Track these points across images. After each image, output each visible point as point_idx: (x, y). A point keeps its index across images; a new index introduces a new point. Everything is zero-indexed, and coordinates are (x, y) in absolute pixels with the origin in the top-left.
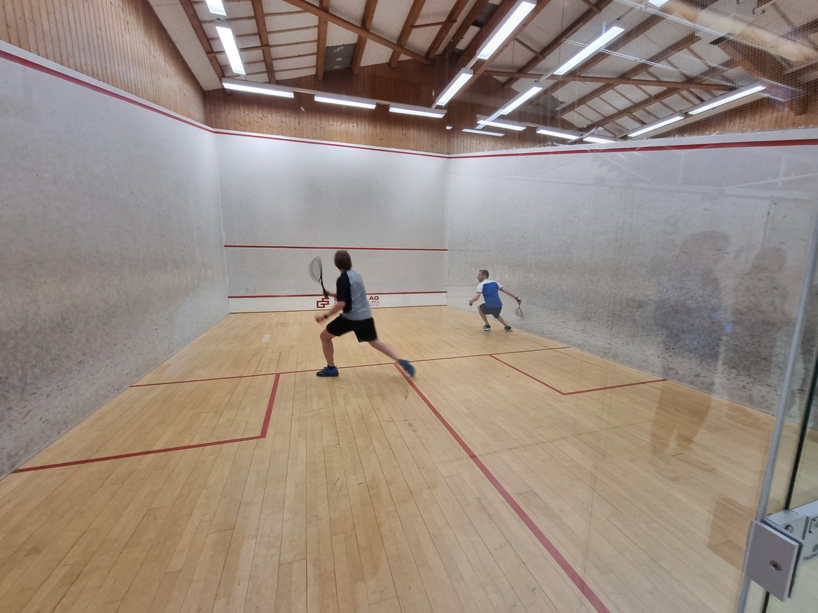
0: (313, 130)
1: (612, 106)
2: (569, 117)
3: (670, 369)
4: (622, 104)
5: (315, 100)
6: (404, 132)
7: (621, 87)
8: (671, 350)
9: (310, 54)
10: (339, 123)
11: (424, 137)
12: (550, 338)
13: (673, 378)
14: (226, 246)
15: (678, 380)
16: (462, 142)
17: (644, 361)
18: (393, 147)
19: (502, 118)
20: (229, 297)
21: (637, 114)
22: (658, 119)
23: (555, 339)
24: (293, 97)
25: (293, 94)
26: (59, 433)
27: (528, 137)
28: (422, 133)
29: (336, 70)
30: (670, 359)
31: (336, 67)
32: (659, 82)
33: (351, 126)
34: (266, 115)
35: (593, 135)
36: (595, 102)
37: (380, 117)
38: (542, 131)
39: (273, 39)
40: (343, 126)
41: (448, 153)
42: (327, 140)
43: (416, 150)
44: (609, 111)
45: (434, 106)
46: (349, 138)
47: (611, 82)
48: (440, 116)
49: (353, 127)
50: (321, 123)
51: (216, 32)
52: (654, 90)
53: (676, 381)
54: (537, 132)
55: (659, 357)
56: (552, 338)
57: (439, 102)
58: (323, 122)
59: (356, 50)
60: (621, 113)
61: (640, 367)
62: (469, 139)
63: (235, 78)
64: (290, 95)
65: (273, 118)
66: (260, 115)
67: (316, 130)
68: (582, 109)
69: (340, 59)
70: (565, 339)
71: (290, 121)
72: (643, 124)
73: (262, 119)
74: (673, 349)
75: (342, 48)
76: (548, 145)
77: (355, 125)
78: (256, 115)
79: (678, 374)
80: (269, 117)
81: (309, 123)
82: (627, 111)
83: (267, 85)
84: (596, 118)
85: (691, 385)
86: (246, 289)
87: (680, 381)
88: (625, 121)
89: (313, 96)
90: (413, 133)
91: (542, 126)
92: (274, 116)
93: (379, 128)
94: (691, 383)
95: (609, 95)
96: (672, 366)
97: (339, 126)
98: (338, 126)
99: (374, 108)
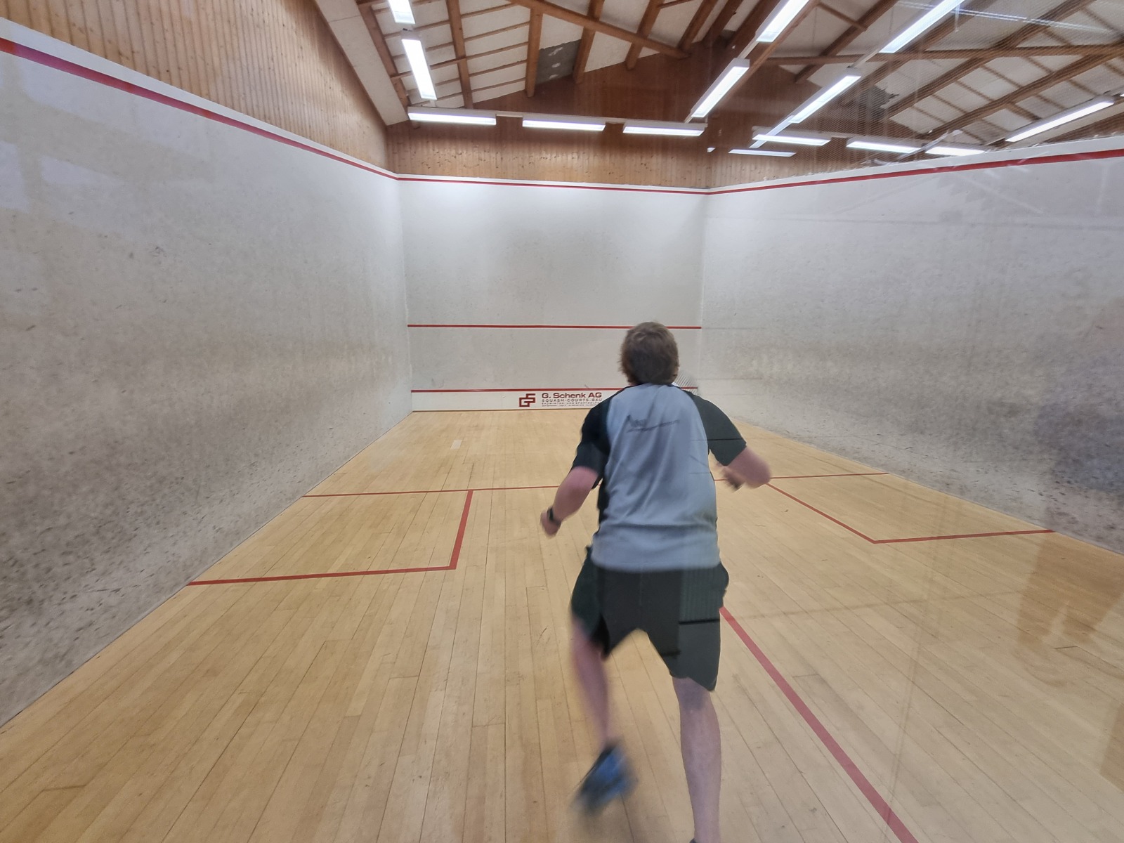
0: (520, 167)
1: (979, 94)
2: (904, 118)
3: (1060, 514)
4: (998, 89)
5: (524, 125)
6: (644, 161)
7: (998, 63)
8: (1066, 484)
9: (518, 63)
10: (554, 155)
11: (672, 165)
12: (854, 458)
13: (1065, 528)
14: (409, 326)
15: (1074, 532)
16: (729, 168)
17: (1014, 500)
18: (627, 183)
19: (793, 129)
20: (413, 391)
21: (1023, 103)
22: (1063, 110)
23: (864, 460)
24: (495, 123)
25: (495, 120)
26: (231, 545)
27: (836, 155)
28: (670, 160)
29: (552, 81)
30: (1061, 499)
31: (552, 77)
32: (1068, 48)
33: (570, 157)
34: (460, 152)
35: (943, 143)
36: (951, 91)
37: (612, 141)
38: (857, 144)
39: (471, 48)
40: (559, 159)
41: (707, 187)
42: (537, 180)
43: (660, 185)
44: (972, 102)
45: (688, 120)
46: (567, 175)
47: (979, 55)
48: (696, 133)
49: (572, 159)
50: (530, 157)
51: (402, 48)
52: (1056, 62)
53: (1070, 534)
54: (848, 146)
55: (1041, 495)
56: (859, 459)
57: (696, 112)
58: (533, 155)
59: (580, 49)
60: (994, 105)
61: (1006, 509)
62: (739, 164)
63: (424, 106)
64: (490, 121)
65: (468, 154)
66: (453, 152)
67: (523, 167)
68: (928, 103)
69: (557, 65)
70: (880, 460)
71: (489, 156)
72: (1036, 119)
73: (455, 157)
74: (1069, 482)
75: (560, 49)
76: (865, 165)
77: (575, 155)
78: (447, 152)
79: (1076, 522)
80: (464, 155)
81: (514, 157)
82: (1007, 101)
83: (463, 110)
84: (949, 115)
85: (1098, 541)
86: (433, 380)
87: (1080, 535)
88: (1003, 117)
89: (520, 120)
90: (656, 161)
91: (857, 136)
92: (470, 152)
93: (608, 158)
94: (1099, 538)
95: (976, 77)
96: (1064, 510)
97: (554, 159)
98: (552, 158)
99: (602, 129)
